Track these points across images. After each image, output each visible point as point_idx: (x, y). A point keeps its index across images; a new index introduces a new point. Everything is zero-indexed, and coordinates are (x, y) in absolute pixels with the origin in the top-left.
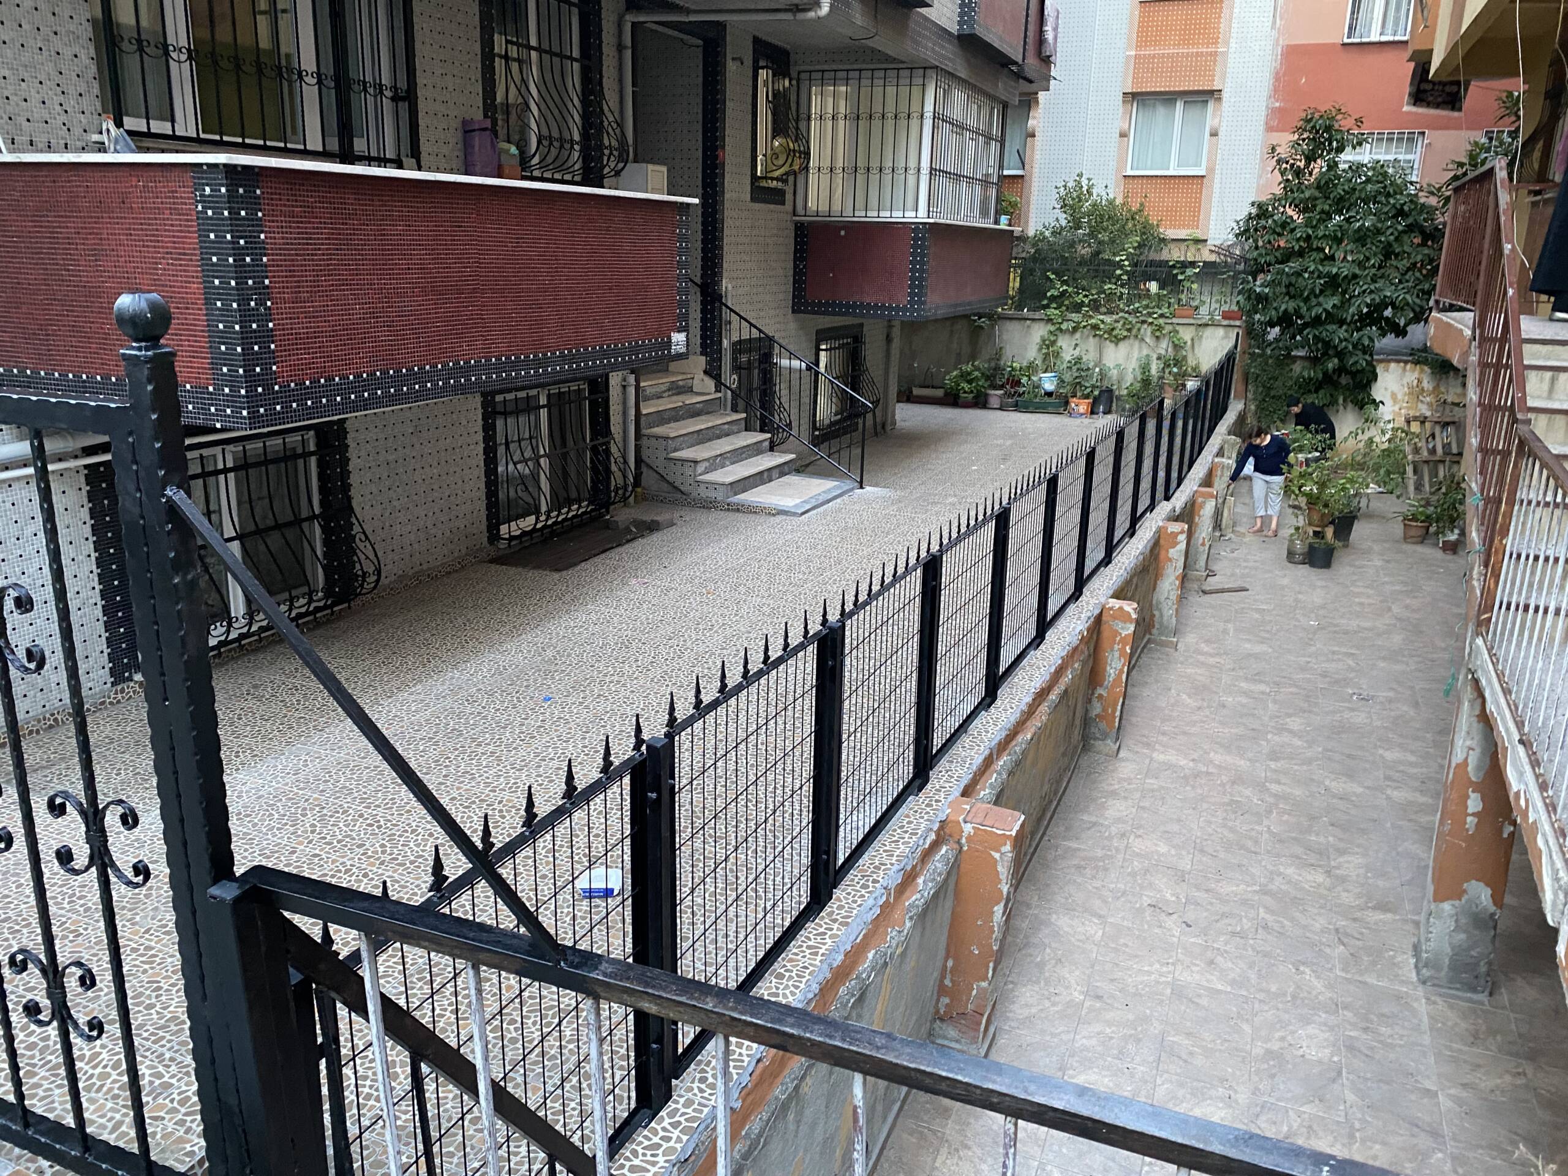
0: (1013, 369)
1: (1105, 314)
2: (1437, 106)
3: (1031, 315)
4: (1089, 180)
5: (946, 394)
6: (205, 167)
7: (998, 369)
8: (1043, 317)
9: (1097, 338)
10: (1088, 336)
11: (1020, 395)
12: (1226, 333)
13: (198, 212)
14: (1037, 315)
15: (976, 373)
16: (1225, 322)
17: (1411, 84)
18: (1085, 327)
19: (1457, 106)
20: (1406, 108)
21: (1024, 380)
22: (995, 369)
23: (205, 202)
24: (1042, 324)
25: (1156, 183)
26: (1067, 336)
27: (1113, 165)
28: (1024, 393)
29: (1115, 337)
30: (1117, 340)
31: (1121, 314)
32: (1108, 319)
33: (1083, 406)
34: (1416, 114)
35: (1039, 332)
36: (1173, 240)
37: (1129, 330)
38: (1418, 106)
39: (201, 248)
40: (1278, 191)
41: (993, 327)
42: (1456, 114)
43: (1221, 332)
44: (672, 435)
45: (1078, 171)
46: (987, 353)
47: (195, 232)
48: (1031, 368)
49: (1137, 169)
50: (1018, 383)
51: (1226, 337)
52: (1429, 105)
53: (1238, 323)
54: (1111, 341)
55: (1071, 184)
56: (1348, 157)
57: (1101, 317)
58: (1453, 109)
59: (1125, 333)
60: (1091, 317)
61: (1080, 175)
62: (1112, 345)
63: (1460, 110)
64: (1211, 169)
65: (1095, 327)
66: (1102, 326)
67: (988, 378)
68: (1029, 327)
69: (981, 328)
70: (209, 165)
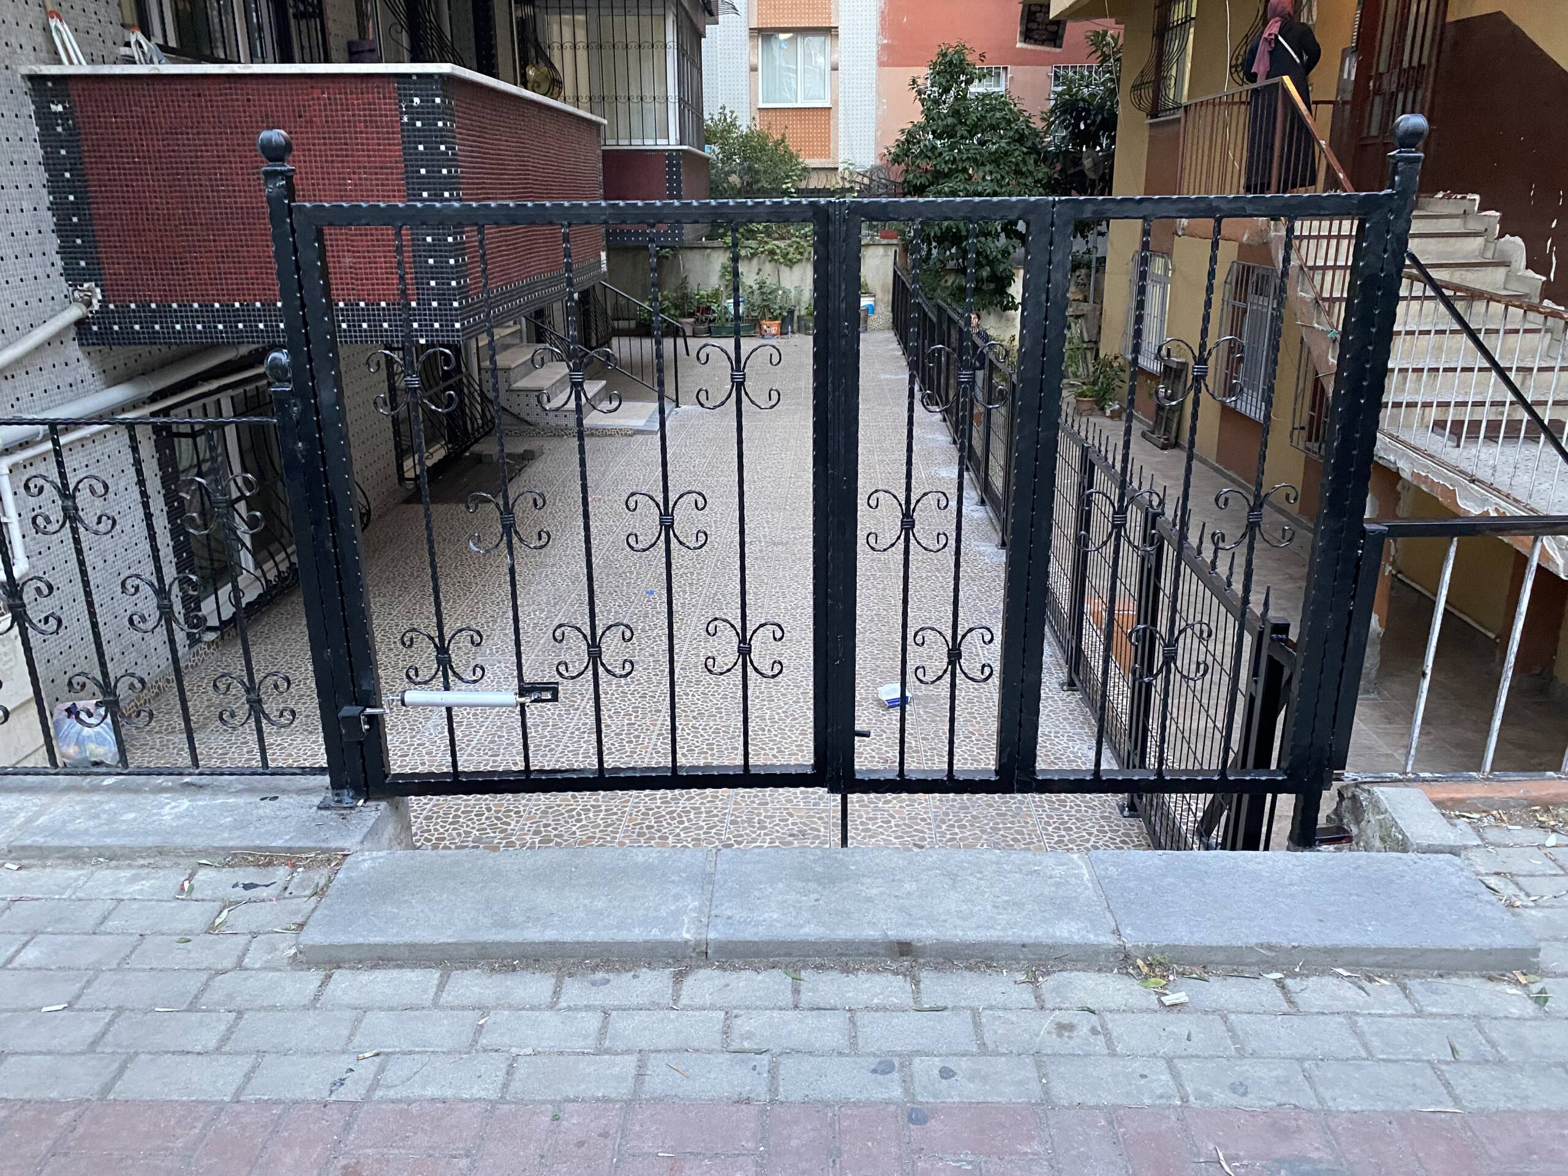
0: (702, 297)
1: (777, 239)
2: (1042, 42)
3: (710, 244)
4: (732, 112)
5: (638, 325)
6: (414, 78)
7: (685, 297)
8: (721, 244)
9: (773, 263)
10: (764, 262)
11: (711, 321)
12: (885, 251)
13: (402, 124)
14: (716, 244)
15: (666, 303)
16: (884, 242)
17: (1021, 24)
18: (762, 252)
19: (1058, 42)
20: (1019, 45)
21: (714, 307)
22: (682, 299)
23: (412, 113)
24: (721, 253)
25: (788, 116)
26: (746, 262)
27: (746, 99)
28: (714, 320)
29: (790, 260)
30: (791, 264)
31: (794, 239)
32: (782, 244)
33: (774, 328)
34: (1026, 50)
35: (720, 259)
36: (814, 169)
37: (801, 254)
38: (1029, 43)
39: (405, 160)
40: (920, 119)
41: (675, 256)
42: (1058, 50)
43: (881, 250)
44: (513, 366)
45: (720, 105)
46: (672, 282)
47: (398, 145)
48: (716, 294)
49: (768, 102)
50: (708, 309)
51: (886, 255)
52: (1036, 42)
53: (895, 241)
54: (786, 265)
55: (716, 117)
56: (976, 89)
57: (776, 242)
58: (1055, 46)
59: (799, 257)
60: (767, 243)
61: (723, 108)
62: (787, 269)
63: (1060, 47)
64: (836, 102)
65: (772, 253)
66: (778, 251)
67: (676, 307)
68: (709, 255)
69: (667, 258)
70: (419, 75)
